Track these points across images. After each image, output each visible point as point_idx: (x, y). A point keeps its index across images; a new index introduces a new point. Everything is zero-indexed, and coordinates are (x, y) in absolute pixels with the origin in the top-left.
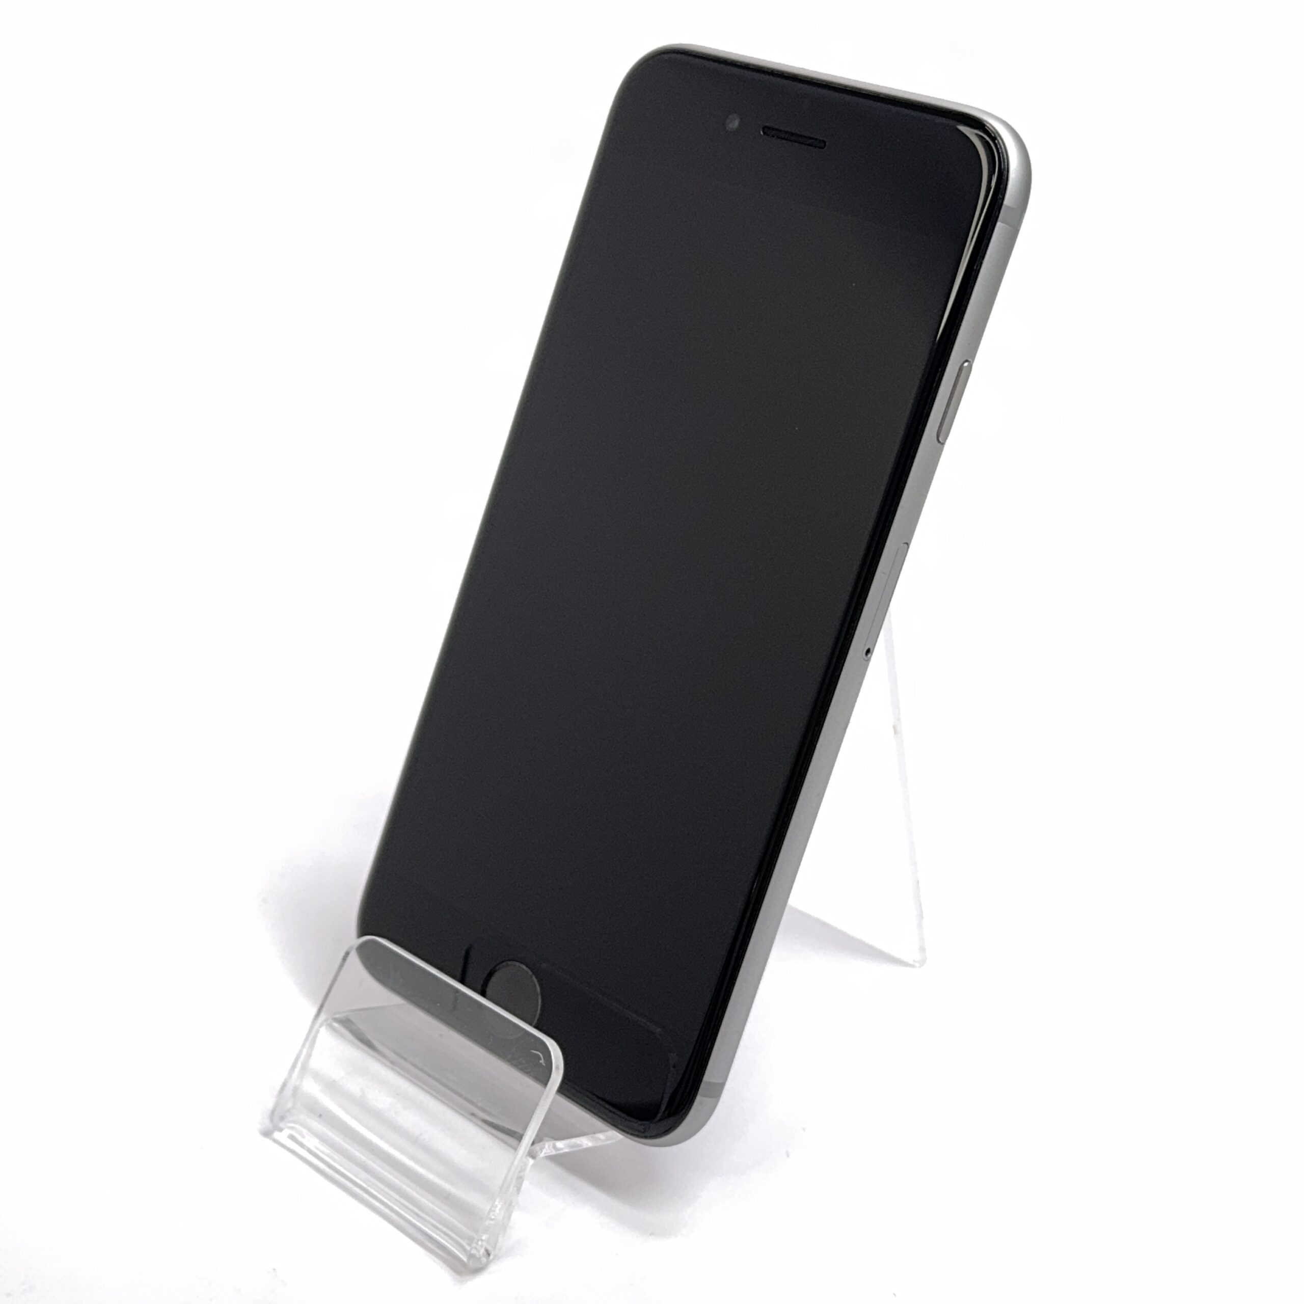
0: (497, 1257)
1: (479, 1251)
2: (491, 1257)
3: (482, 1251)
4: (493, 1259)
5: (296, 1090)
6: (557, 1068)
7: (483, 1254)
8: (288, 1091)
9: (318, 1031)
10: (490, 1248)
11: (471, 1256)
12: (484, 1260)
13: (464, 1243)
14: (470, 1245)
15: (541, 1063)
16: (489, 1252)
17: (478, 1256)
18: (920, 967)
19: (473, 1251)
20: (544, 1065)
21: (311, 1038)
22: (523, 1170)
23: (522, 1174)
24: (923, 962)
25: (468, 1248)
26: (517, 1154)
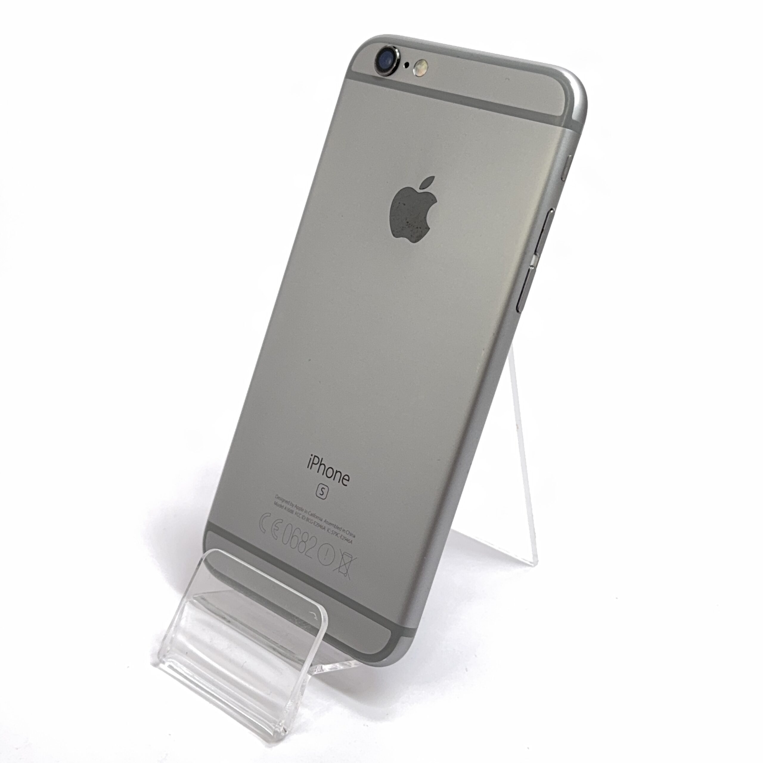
0: (290, 733)
1: (279, 729)
2: (287, 733)
3: (282, 729)
4: (289, 733)
5: (172, 641)
6: (325, 620)
7: (282, 730)
8: (168, 641)
9: (184, 605)
10: (286, 728)
11: (275, 732)
12: (283, 734)
13: (271, 725)
14: (274, 726)
15: (315, 619)
16: (286, 730)
17: (279, 732)
18: (534, 566)
19: (277, 729)
20: (317, 620)
21: (180, 610)
22: (304, 681)
23: (304, 684)
24: (535, 563)
25: (274, 728)
26: (301, 673)
